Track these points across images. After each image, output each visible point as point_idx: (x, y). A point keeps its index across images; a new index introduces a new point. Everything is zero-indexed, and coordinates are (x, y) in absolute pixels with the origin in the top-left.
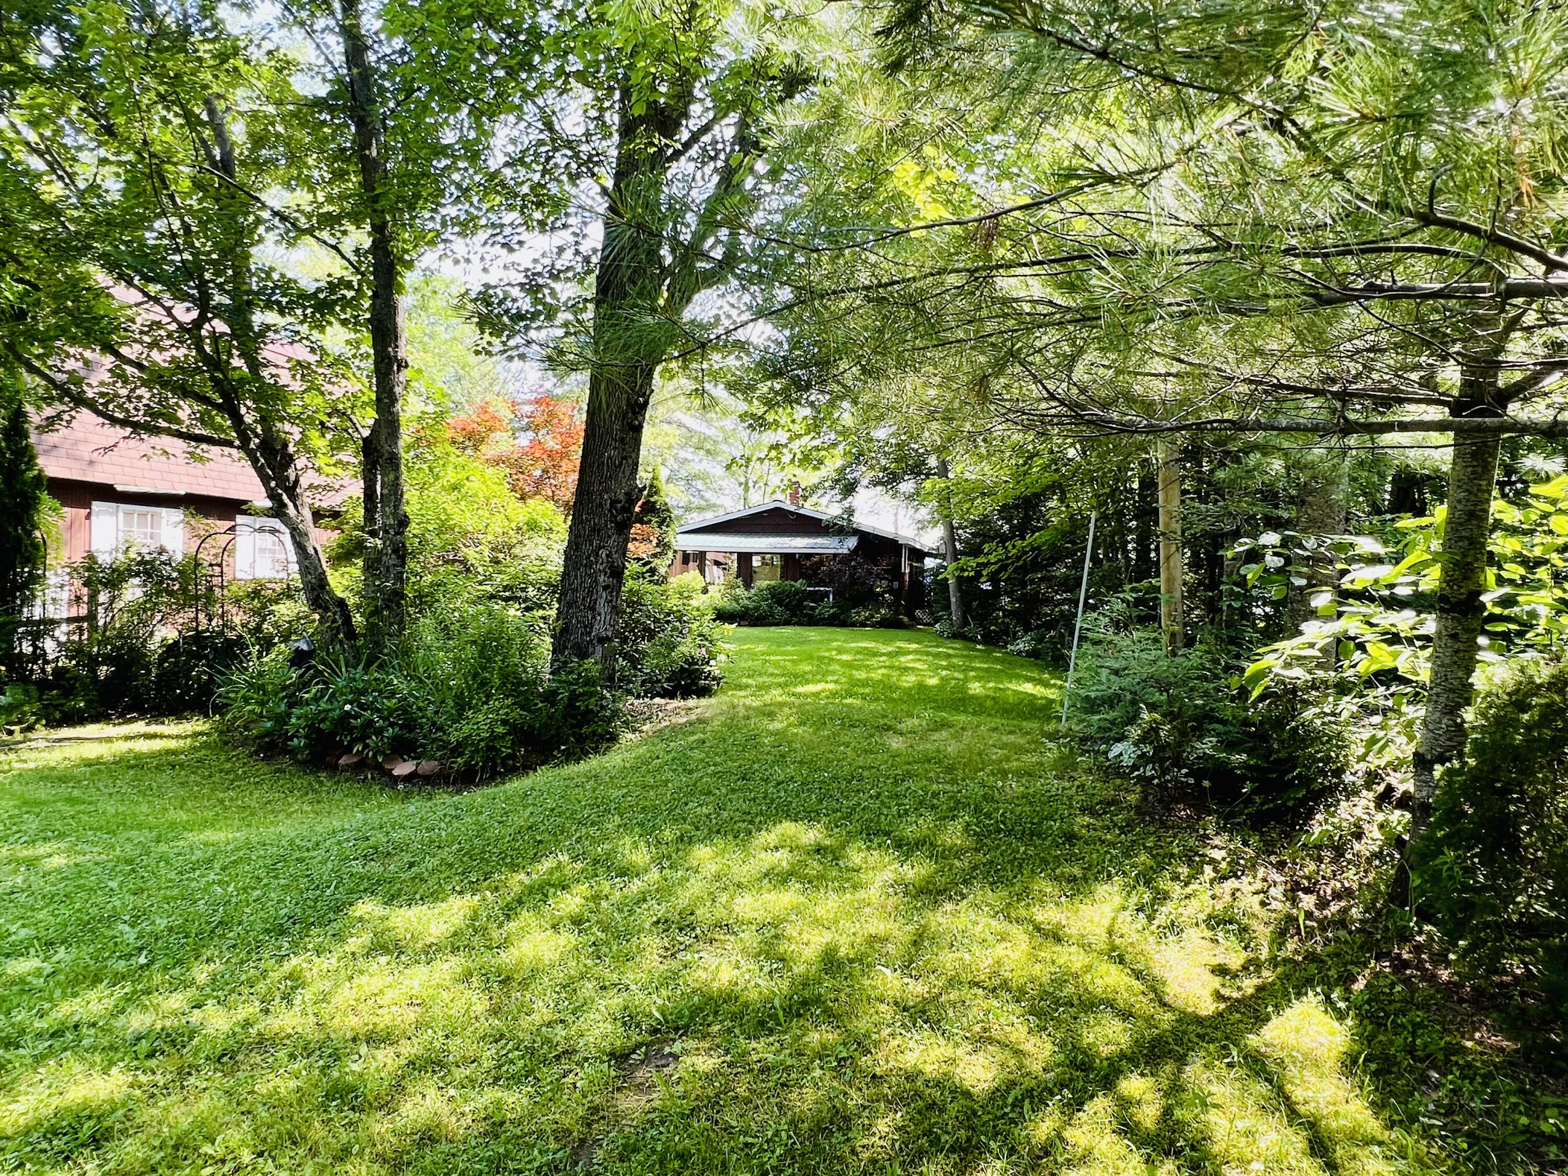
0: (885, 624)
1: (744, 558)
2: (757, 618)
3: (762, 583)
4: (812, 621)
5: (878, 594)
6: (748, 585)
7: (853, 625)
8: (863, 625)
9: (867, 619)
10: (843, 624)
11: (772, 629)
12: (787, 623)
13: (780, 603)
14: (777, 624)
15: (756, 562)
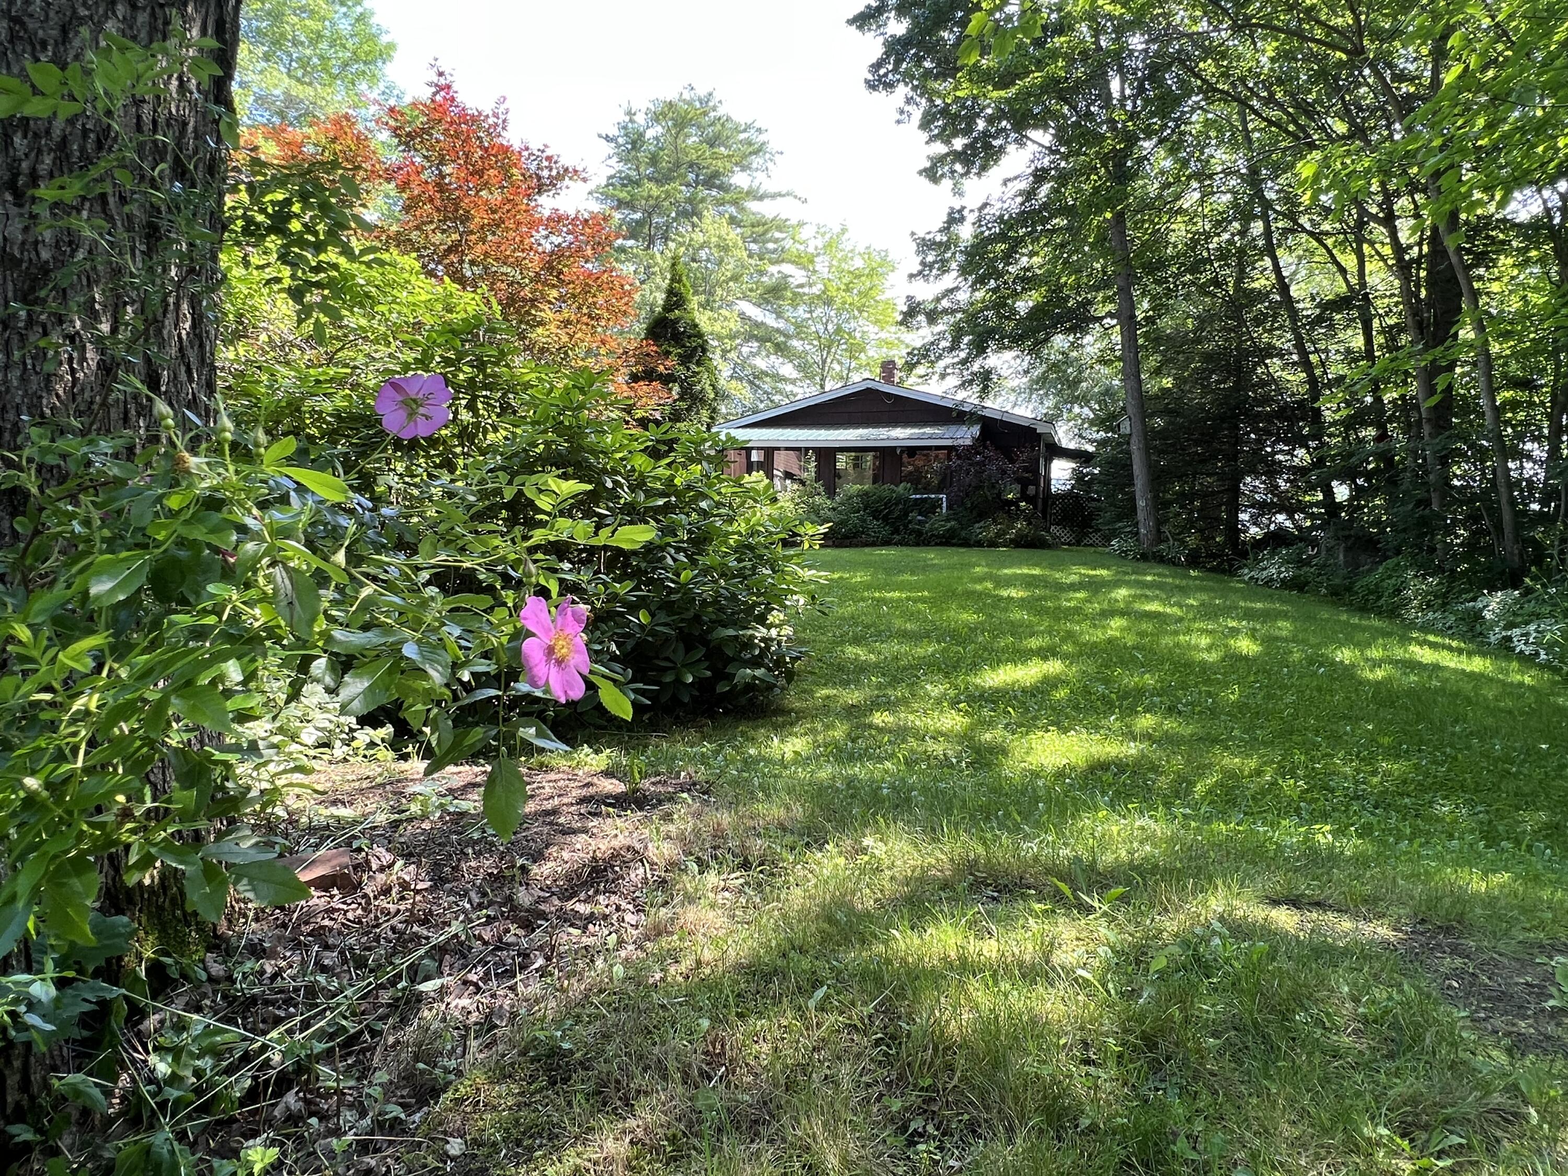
0: (1021, 543)
1: (826, 455)
2: (845, 537)
3: (851, 488)
4: (922, 540)
5: (1011, 503)
6: (831, 492)
7: (979, 544)
8: (993, 544)
9: (998, 535)
10: (966, 543)
11: (867, 550)
12: (886, 543)
13: (875, 515)
14: (873, 544)
15: (842, 462)
